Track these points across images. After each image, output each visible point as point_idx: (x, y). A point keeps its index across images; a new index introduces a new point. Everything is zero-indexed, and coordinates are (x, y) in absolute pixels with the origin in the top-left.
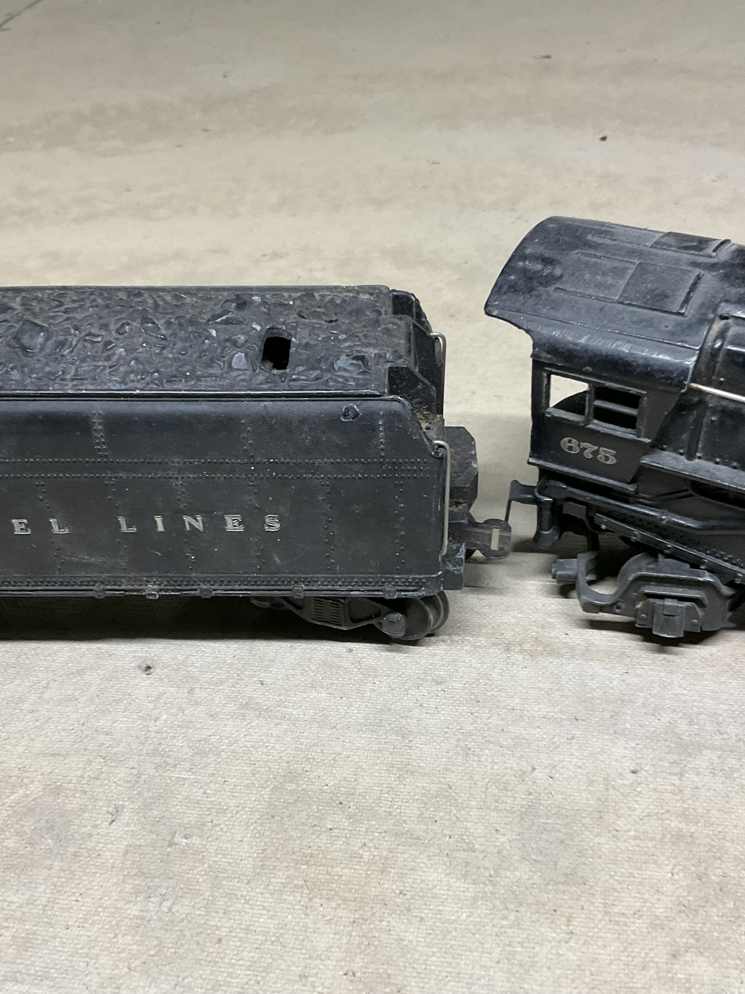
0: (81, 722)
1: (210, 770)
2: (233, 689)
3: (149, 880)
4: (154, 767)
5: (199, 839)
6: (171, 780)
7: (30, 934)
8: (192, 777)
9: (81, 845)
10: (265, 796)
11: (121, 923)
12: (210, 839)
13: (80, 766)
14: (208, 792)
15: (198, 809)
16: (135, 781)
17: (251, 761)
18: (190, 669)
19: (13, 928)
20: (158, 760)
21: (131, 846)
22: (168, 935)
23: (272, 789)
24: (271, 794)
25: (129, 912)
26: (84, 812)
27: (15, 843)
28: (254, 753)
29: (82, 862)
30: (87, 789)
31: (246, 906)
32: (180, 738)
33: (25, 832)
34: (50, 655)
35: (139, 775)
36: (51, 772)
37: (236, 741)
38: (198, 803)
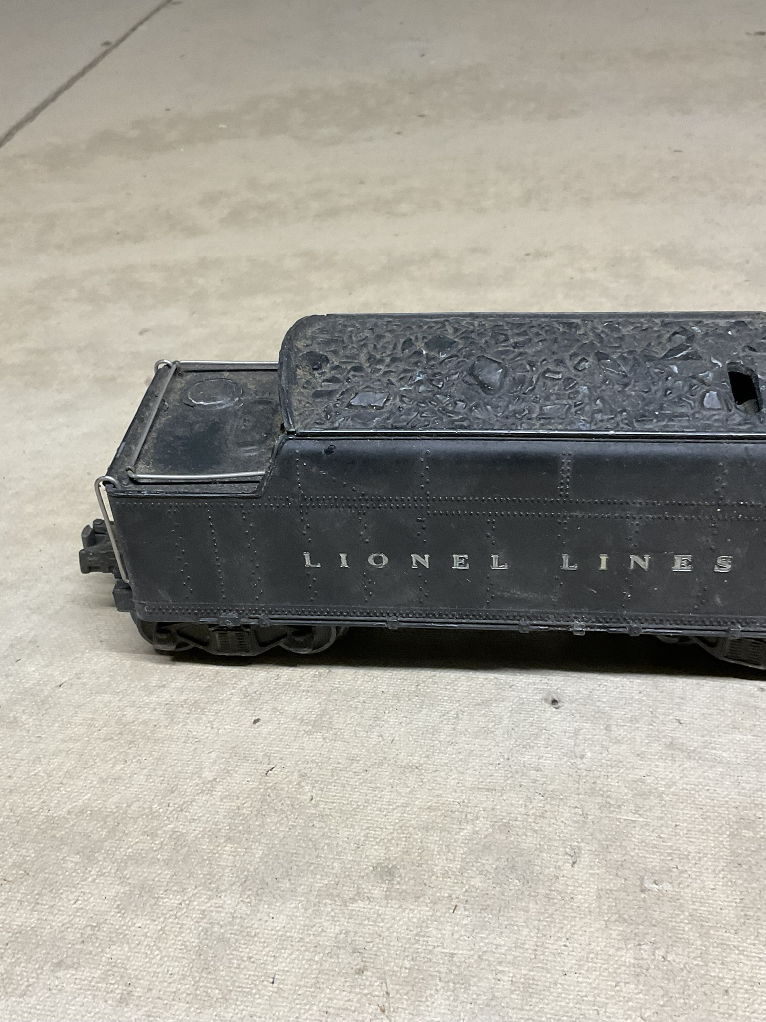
0: (506, 757)
1: (658, 814)
2: (651, 727)
3: (633, 927)
4: (597, 807)
5: (670, 886)
6: (620, 822)
7: (529, 979)
8: (641, 819)
9: (550, 886)
10: (725, 843)
11: (620, 971)
12: (681, 886)
13: (520, 802)
14: (662, 836)
15: (658, 854)
16: (583, 821)
17: (696, 804)
18: (598, 704)
19: (509, 972)
20: (599, 800)
21: (602, 890)
22: (671, 985)
23: (729, 836)
24: (730, 842)
25: (623, 959)
26: (541, 852)
27: (481, 882)
28: (697, 796)
29: (557, 905)
30: (536, 828)
31: (741, 957)
32: (614, 777)
33: (487, 871)
34: (448, 684)
35: (585, 815)
36: (493, 809)
37: (674, 783)
38: (656, 848)
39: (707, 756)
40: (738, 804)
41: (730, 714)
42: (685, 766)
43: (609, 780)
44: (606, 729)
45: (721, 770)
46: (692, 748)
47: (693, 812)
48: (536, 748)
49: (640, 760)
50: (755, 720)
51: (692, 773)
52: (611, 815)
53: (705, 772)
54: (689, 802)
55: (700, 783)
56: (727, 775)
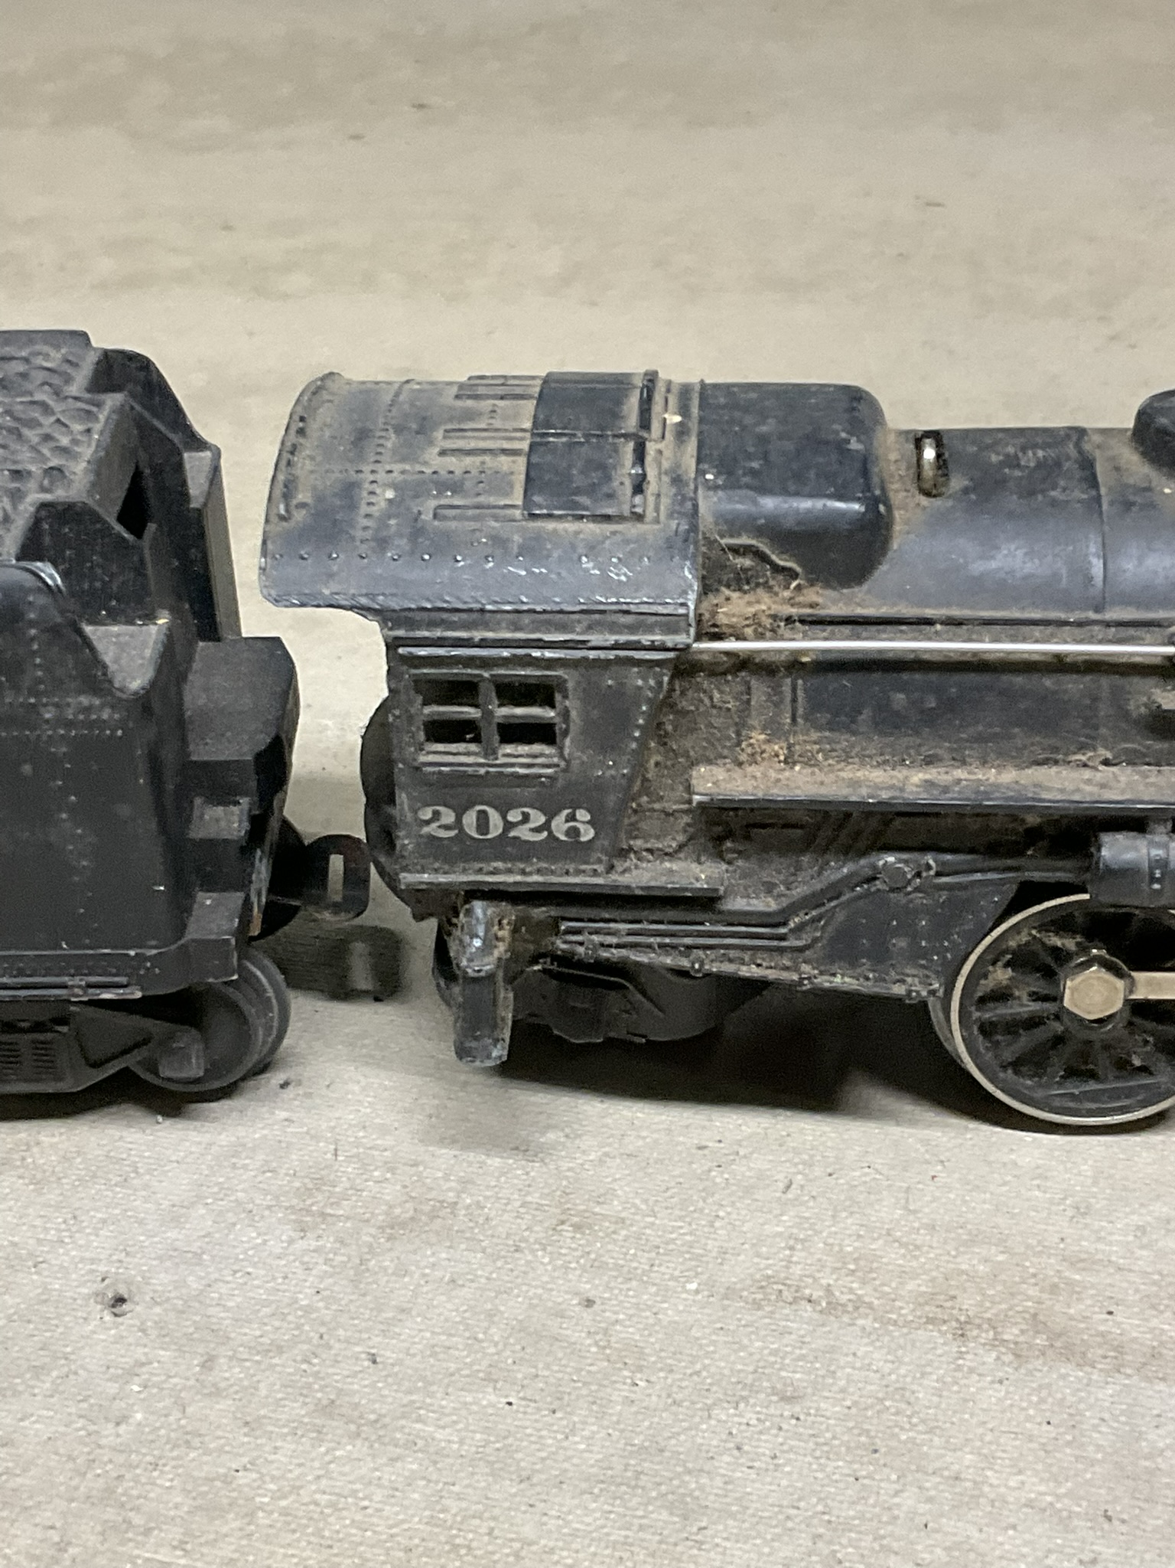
39: (398, 1436)
40: (416, 1541)
41: (492, 1350)
42: (338, 1453)
43: (155, 1474)
44: (203, 1366)
45: (415, 1467)
46: (372, 1417)
47: (308, 1553)
48: (26, 1395)
49: (245, 1435)
50: (541, 1365)
51: (347, 1469)
52: (120, 1549)
53: (377, 1469)
54: (310, 1530)
55: (354, 1493)
56: (424, 1478)
